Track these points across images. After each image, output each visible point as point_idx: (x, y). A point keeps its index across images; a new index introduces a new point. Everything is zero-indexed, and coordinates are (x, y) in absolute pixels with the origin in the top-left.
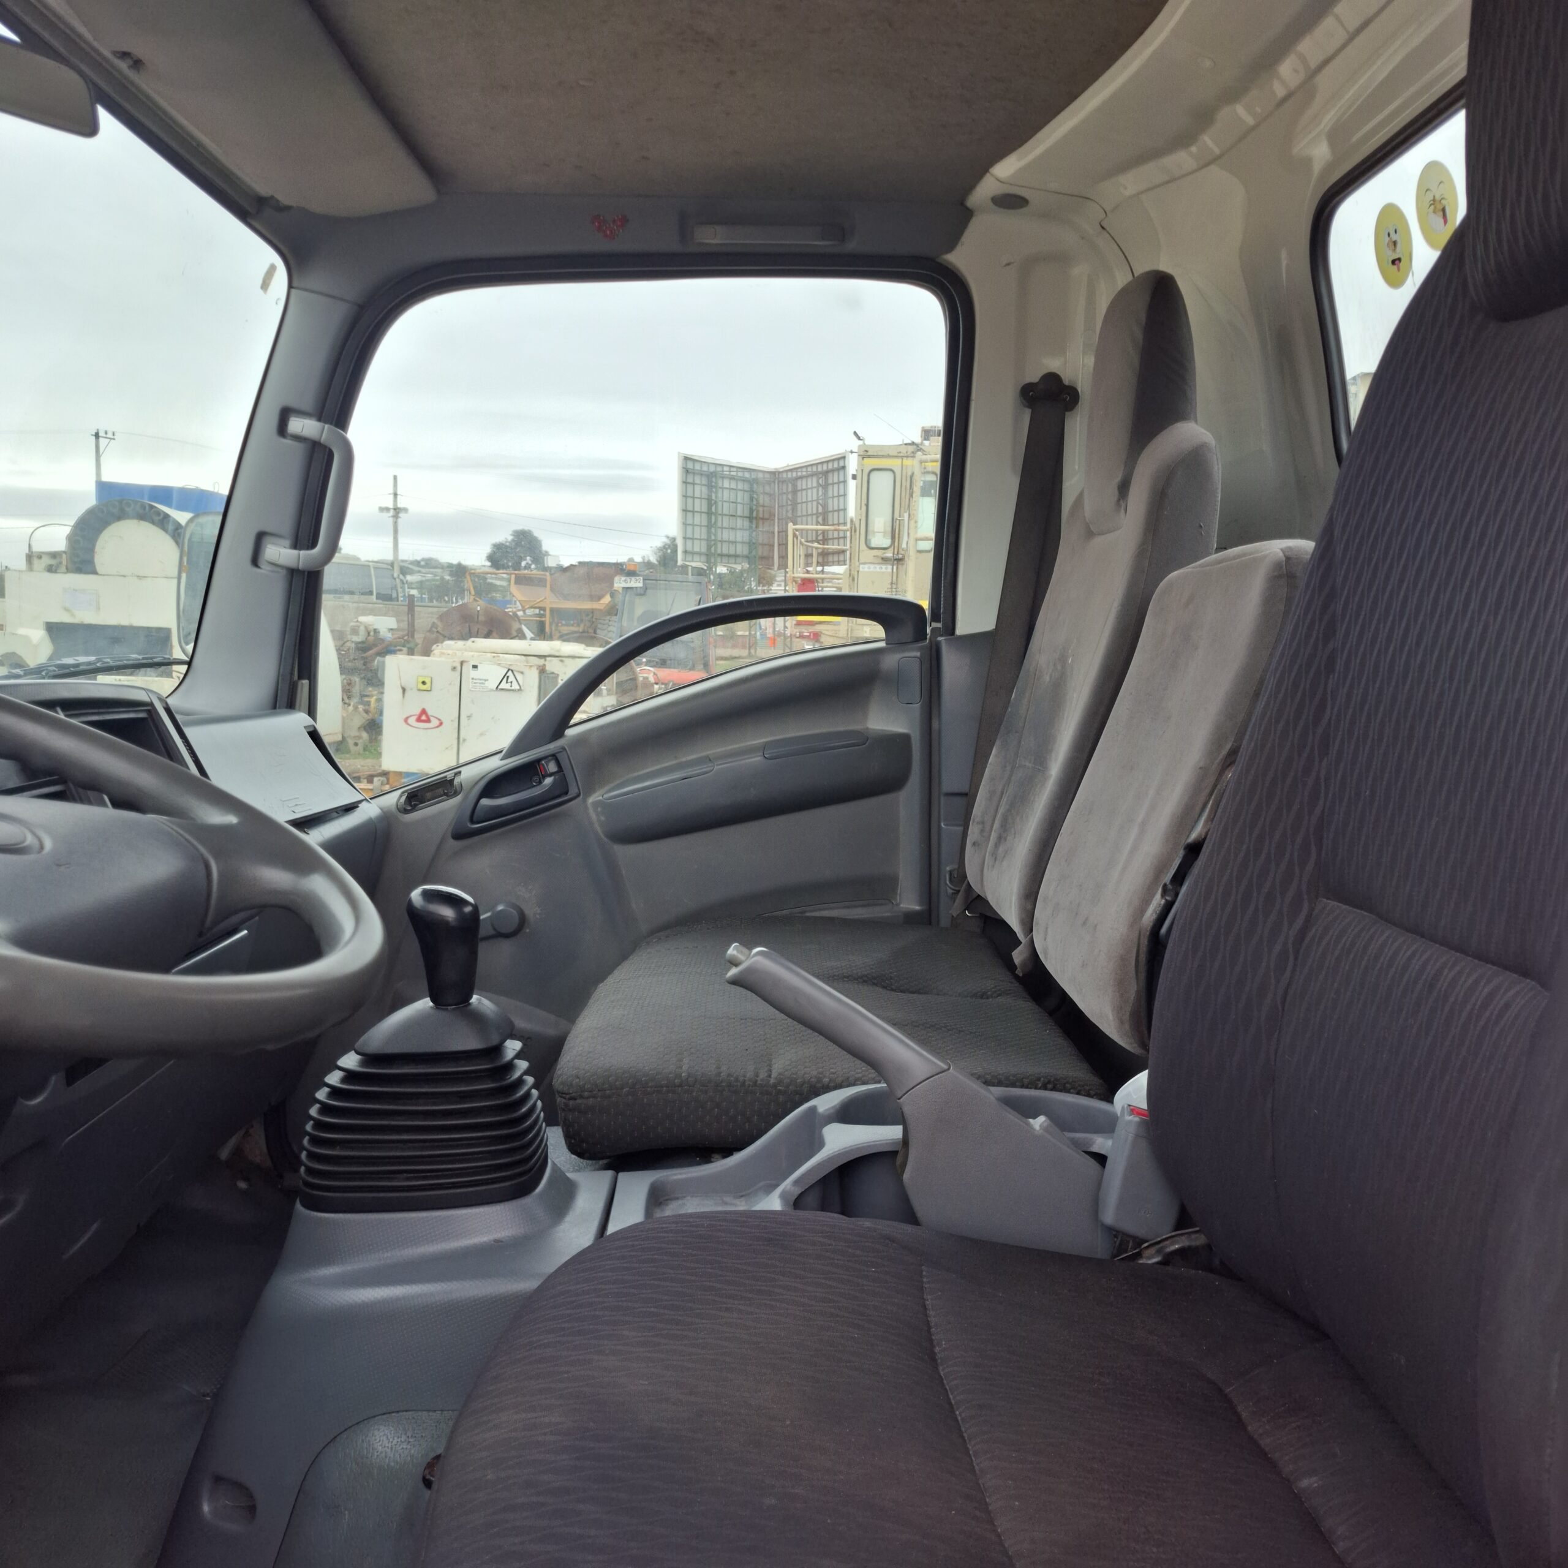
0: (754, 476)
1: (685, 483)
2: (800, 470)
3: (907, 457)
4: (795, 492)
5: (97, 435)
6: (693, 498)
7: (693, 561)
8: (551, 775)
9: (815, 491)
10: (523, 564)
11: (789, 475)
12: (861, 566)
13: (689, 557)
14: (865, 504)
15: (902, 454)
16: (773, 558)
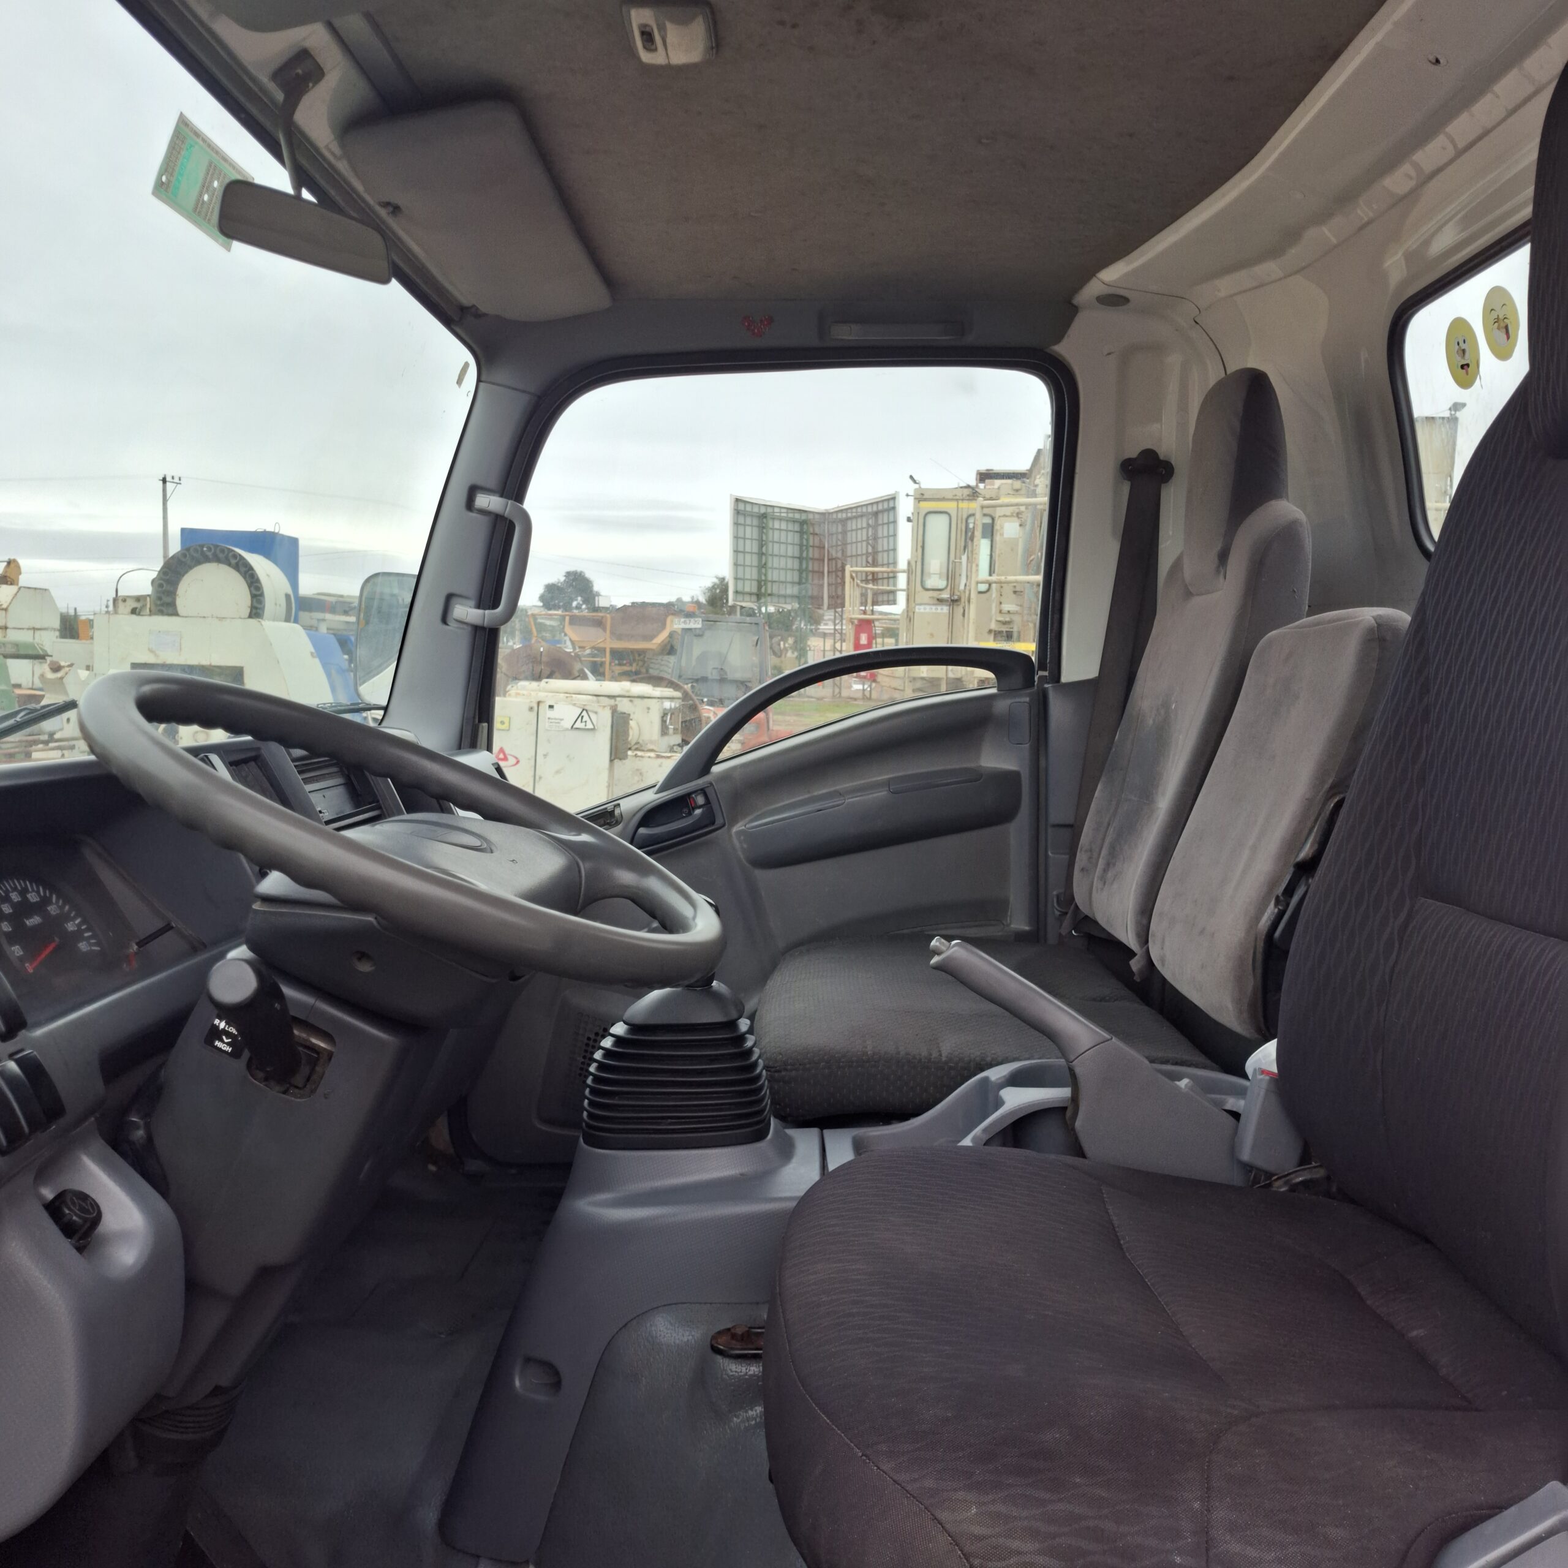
0: (804, 517)
1: (736, 524)
2: (849, 511)
3: (963, 500)
4: (844, 533)
5: (164, 480)
6: (744, 539)
7: (743, 601)
9: (865, 531)
10: (575, 603)
11: (840, 516)
12: (917, 607)
13: (740, 597)
14: (921, 546)
15: (957, 498)
16: (822, 598)
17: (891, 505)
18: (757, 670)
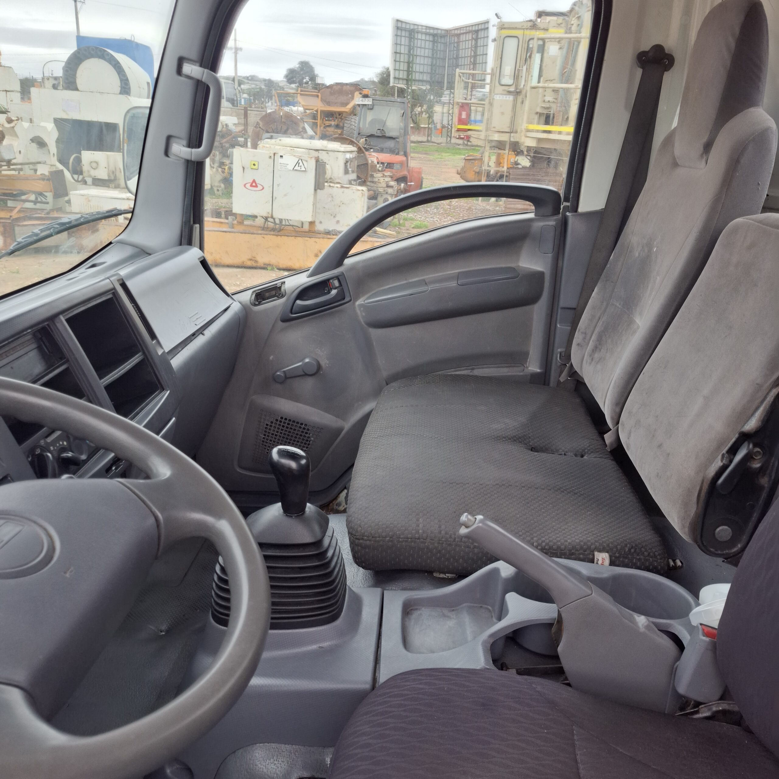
0: (435, 32)
1: (396, 35)
2: (462, 29)
3: (527, 29)
4: (458, 42)
6: (400, 45)
7: (399, 83)
8: (335, 288)
9: (470, 42)
10: (305, 81)
11: (456, 32)
12: (495, 94)
13: (397, 81)
14: (500, 57)
15: (524, 27)
16: (444, 83)
17: (486, 26)
18: (402, 132)
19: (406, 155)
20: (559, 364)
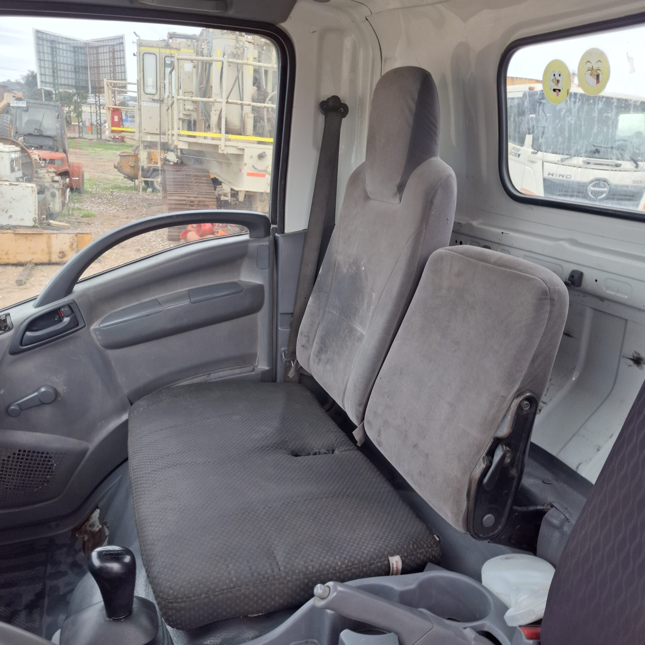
0: (75, 43)
1: (38, 44)
3: (162, 48)
4: (97, 53)
6: (43, 53)
7: (46, 86)
8: (67, 316)
9: (108, 54)
11: (94, 44)
12: (142, 102)
13: (44, 84)
14: (142, 70)
15: (159, 46)
16: (88, 87)
17: (121, 41)
18: (59, 131)
19: (65, 151)
20: (284, 361)
